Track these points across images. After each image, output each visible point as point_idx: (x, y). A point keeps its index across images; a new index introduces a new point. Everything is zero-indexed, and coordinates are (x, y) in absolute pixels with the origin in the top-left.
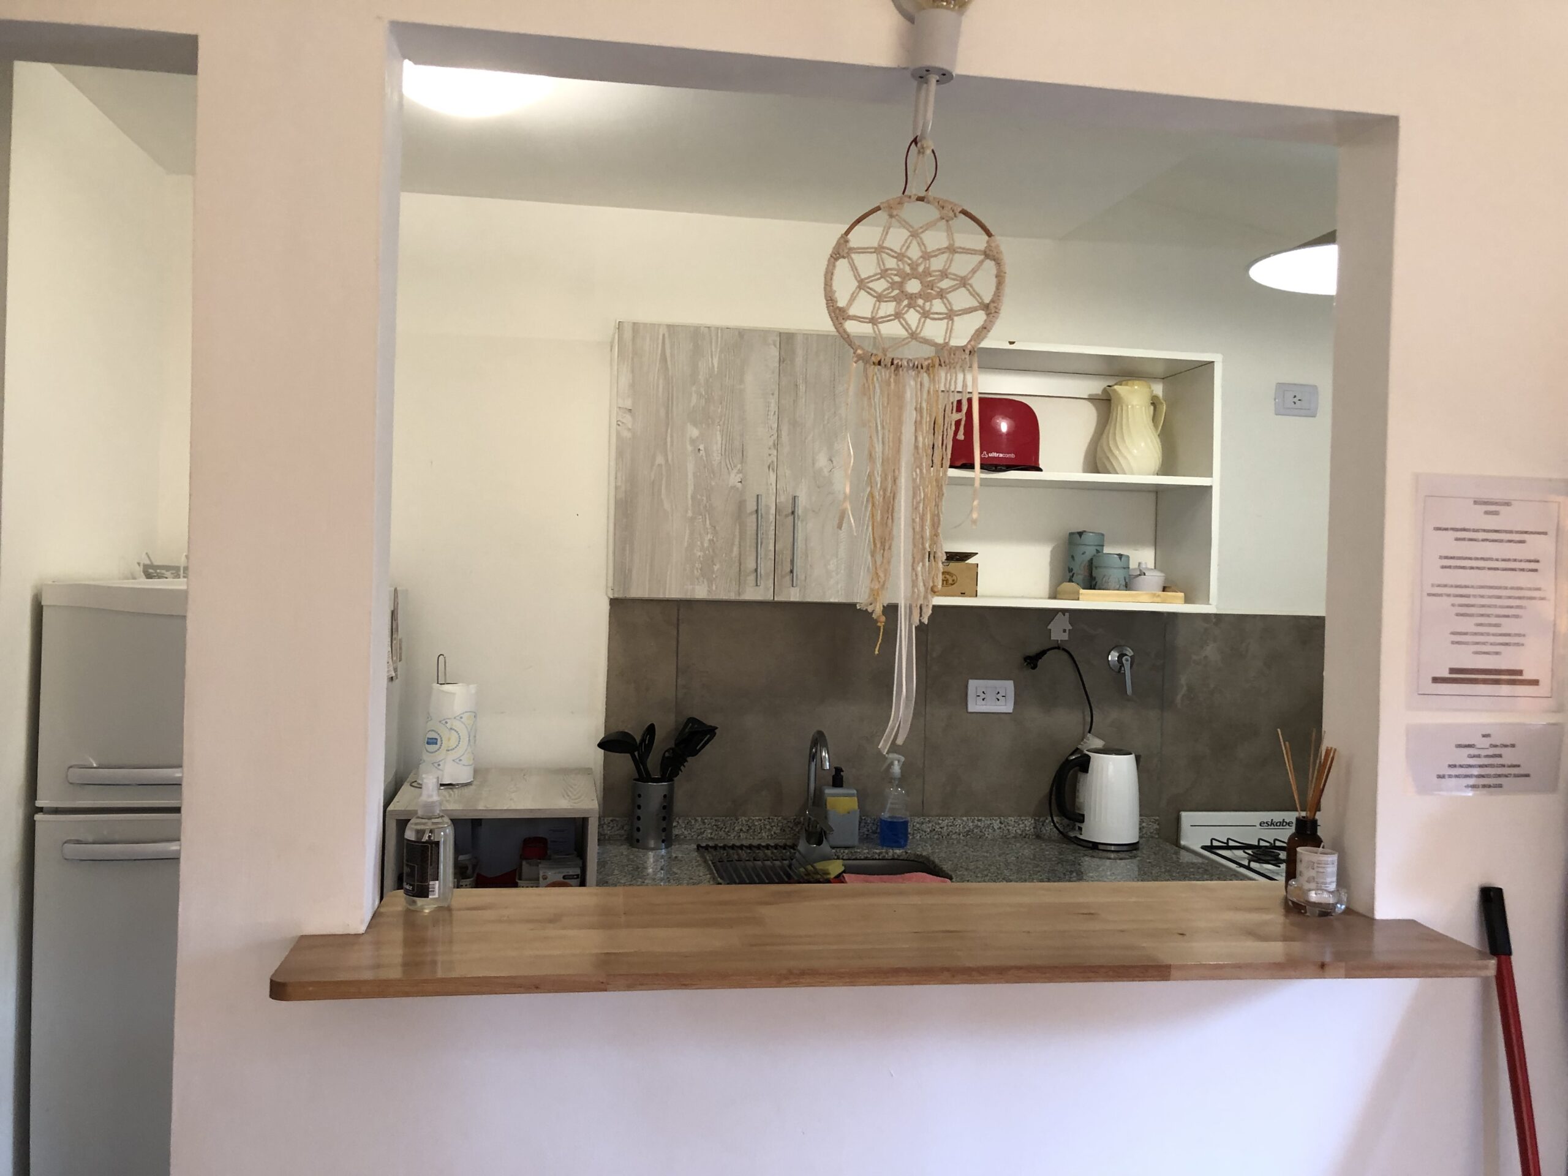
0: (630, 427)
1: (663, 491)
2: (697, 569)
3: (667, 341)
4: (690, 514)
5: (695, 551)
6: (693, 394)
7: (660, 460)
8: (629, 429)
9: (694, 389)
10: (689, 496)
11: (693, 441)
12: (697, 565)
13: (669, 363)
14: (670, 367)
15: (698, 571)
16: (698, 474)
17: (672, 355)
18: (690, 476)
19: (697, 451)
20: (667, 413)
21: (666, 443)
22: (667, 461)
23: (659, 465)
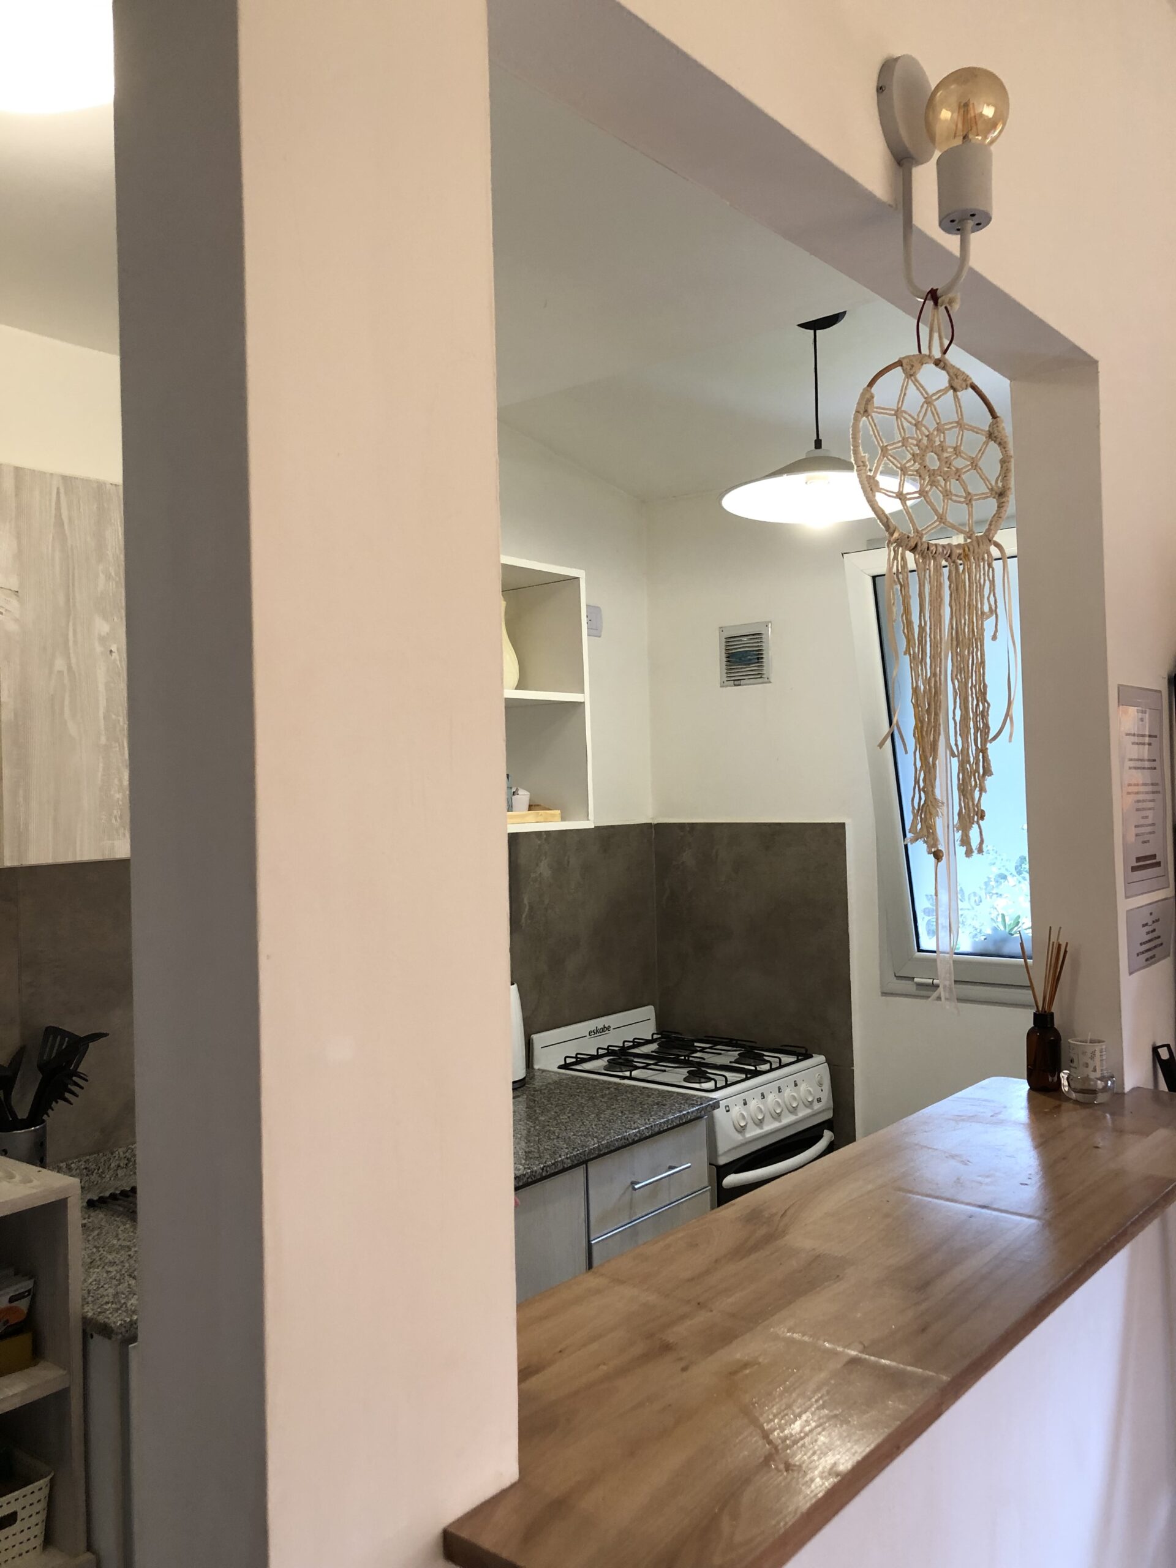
0: (18, 616)
1: (67, 709)
2: (115, 817)
3: (62, 496)
4: (103, 740)
5: (112, 793)
6: (101, 575)
7: (60, 664)
8: (16, 620)
9: (101, 567)
10: (101, 715)
11: (103, 640)
12: (115, 812)
13: (66, 527)
14: (67, 532)
15: (116, 820)
16: (112, 685)
17: (70, 519)
18: (101, 688)
19: (108, 652)
20: (68, 600)
21: (67, 641)
22: (70, 668)
23: (59, 672)
